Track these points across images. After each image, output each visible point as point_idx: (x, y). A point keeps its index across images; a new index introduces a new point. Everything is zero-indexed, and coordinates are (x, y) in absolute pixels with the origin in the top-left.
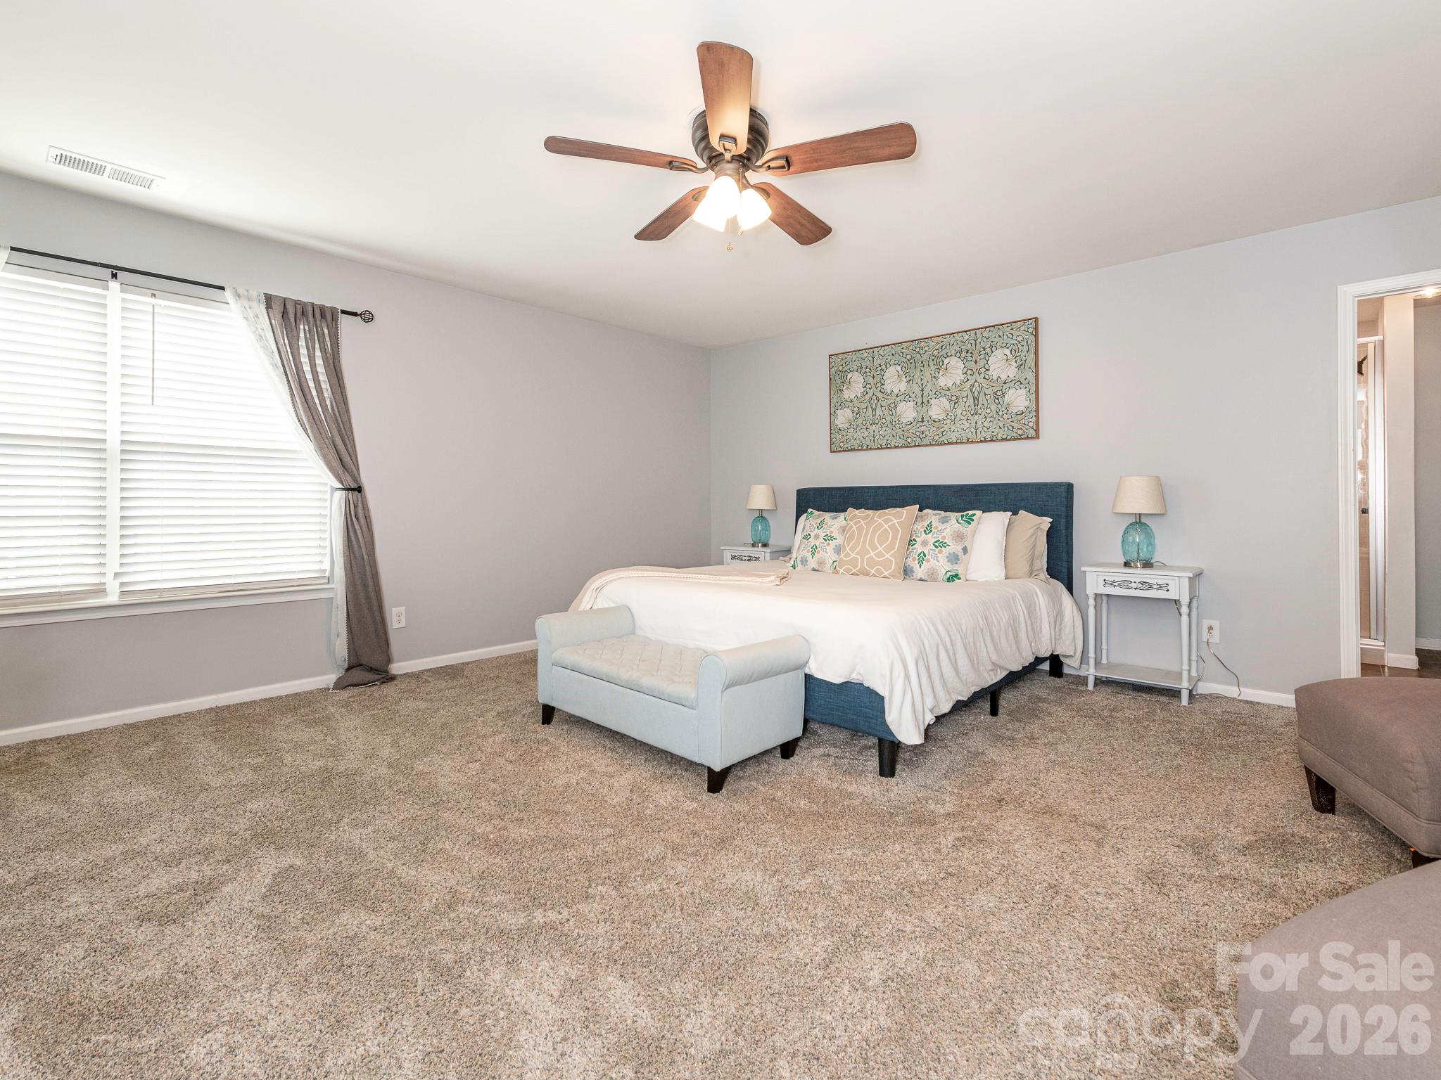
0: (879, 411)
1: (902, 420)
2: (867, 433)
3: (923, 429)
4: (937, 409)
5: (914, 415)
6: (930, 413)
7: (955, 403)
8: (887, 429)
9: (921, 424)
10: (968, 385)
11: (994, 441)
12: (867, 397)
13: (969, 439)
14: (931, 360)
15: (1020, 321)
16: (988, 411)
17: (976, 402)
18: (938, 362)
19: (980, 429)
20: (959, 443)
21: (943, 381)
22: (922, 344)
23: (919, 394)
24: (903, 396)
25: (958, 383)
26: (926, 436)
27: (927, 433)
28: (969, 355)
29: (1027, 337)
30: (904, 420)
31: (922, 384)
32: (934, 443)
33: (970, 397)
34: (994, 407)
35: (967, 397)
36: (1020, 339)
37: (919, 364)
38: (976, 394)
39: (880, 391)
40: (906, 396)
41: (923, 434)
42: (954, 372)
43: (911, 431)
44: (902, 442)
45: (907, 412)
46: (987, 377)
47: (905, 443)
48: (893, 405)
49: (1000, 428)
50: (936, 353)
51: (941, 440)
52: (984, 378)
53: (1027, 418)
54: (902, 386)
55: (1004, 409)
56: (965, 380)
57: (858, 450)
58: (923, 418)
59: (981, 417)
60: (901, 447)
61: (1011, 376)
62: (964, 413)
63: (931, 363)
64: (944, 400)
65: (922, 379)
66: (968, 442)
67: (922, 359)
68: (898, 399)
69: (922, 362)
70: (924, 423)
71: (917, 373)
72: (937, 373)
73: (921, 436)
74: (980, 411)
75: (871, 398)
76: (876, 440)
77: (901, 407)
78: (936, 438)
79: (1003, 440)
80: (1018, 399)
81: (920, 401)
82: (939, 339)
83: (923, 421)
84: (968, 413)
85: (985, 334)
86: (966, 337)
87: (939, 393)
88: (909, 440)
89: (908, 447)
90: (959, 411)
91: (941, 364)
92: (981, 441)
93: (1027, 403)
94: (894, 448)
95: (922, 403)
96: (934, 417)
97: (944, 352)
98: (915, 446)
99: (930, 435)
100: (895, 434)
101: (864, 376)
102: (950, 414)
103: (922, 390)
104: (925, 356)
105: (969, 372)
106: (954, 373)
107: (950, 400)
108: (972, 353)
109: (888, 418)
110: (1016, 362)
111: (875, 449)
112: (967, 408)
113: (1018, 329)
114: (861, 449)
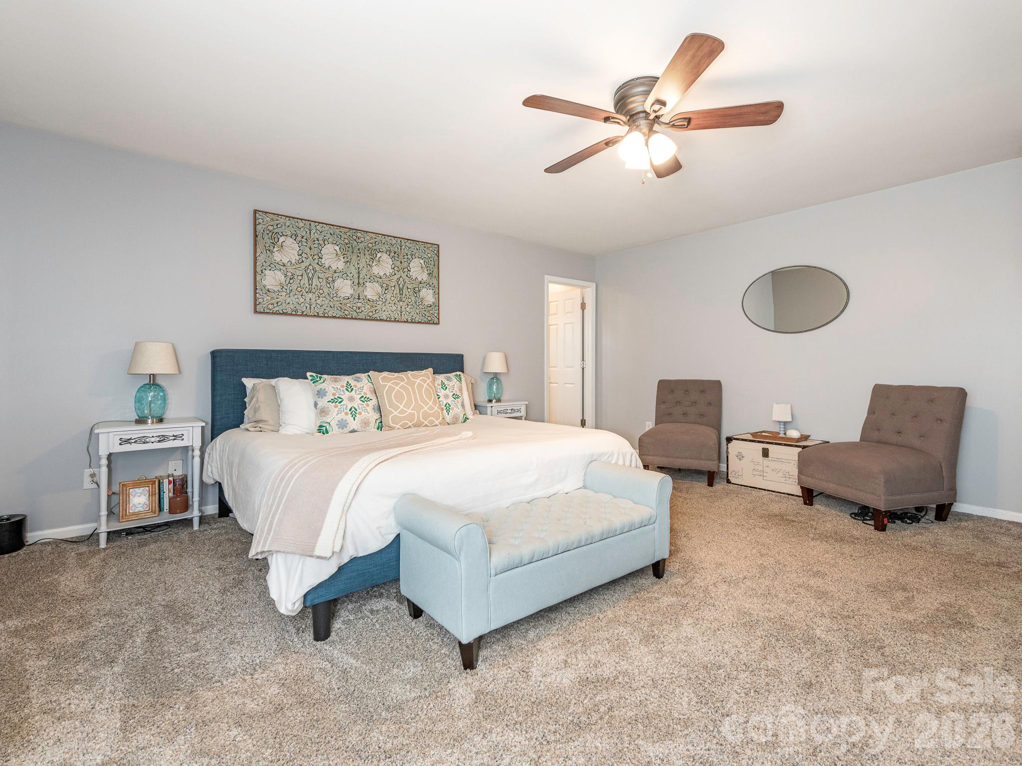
0: (315, 281)
1: (340, 294)
2: (302, 300)
3: (359, 305)
4: (371, 291)
5: (352, 292)
6: (366, 293)
7: (386, 290)
8: (324, 299)
9: (357, 300)
10: (395, 277)
11: (413, 322)
12: (303, 266)
13: (396, 318)
14: (366, 250)
15: (430, 244)
16: (410, 300)
17: (401, 292)
18: (373, 253)
19: (404, 312)
20: (388, 321)
21: (376, 270)
22: (359, 235)
23: (356, 276)
24: (341, 274)
25: (388, 274)
26: (362, 311)
27: (363, 309)
28: (396, 255)
29: (434, 256)
30: (342, 294)
31: (359, 268)
32: (369, 318)
33: (397, 287)
34: (413, 298)
35: (395, 286)
36: (429, 255)
37: (356, 250)
38: (401, 286)
39: (318, 264)
40: (344, 275)
41: (359, 309)
42: (386, 265)
43: (348, 305)
44: (339, 314)
45: (345, 288)
46: (408, 275)
47: (343, 314)
48: (330, 279)
49: (417, 314)
50: (370, 245)
51: (374, 316)
52: (407, 276)
53: (433, 310)
54: (340, 265)
55: (420, 301)
56: (393, 274)
57: (291, 315)
58: (359, 296)
59: (404, 304)
60: (339, 318)
61: (425, 279)
62: (392, 298)
63: (366, 253)
64: (376, 285)
65: (358, 264)
66: (395, 321)
67: (358, 247)
68: (336, 275)
69: (359, 249)
70: (360, 301)
71: (354, 258)
72: (371, 263)
73: (358, 311)
74: (404, 300)
75: (307, 268)
76: (312, 308)
77: (339, 283)
78: (371, 314)
79: (419, 322)
80: (427, 295)
81: (356, 281)
82: (374, 236)
83: (359, 299)
84: (396, 299)
85: (407, 244)
86: (394, 242)
87: (374, 278)
88: (346, 312)
89: (345, 318)
90: (389, 296)
91: (375, 255)
92: (405, 322)
93: (433, 300)
94: (331, 317)
95: (359, 283)
96: (369, 297)
97: (377, 247)
98: (352, 318)
99: (365, 311)
100: (332, 306)
101: (300, 244)
102: (382, 297)
103: (359, 273)
104: (361, 246)
105: (396, 268)
106: (384, 266)
107: (382, 287)
108: (398, 255)
109: (326, 290)
110: (427, 270)
111: (311, 316)
112: (394, 295)
113: (428, 248)
114: (295, 314)
